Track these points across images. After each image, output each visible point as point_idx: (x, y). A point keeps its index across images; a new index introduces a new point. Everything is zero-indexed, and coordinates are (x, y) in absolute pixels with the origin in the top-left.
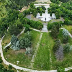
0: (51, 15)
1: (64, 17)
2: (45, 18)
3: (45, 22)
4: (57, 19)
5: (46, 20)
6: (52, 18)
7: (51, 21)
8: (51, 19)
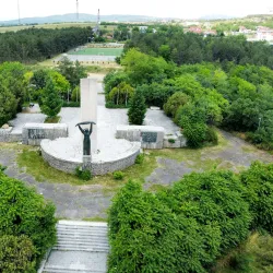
0: (136, 119)
1: (253, 128)
2: (87, 134)
3: (83, 174)
4: (193, 143)
5: (96, 158)
6: (149, 138)
7: (138, 160)
8: (137, 147)
